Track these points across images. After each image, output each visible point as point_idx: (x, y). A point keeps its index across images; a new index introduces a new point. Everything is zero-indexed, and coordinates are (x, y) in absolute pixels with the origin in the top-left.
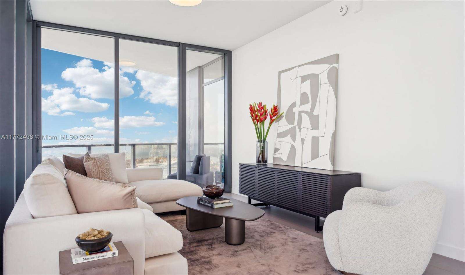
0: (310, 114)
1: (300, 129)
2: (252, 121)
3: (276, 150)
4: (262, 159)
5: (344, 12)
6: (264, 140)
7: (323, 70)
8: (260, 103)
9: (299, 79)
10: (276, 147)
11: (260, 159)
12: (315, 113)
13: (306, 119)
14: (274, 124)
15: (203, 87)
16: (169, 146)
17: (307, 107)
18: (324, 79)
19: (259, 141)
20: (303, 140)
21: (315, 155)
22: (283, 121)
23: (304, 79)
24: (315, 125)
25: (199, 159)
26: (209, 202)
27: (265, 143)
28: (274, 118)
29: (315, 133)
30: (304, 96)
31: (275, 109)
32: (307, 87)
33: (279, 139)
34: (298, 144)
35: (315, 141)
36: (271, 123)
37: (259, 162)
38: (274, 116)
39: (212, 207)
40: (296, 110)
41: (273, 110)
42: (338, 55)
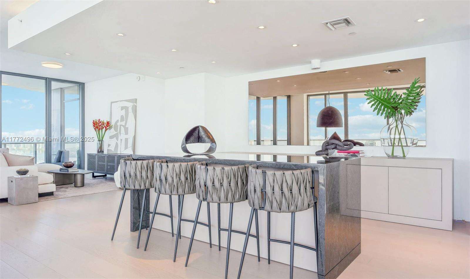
0: (124, 126)
1: (120, 134)
2: (94, 130)
3: (109, 145)
4: (101, 151)
5: (138, 79)
6: (102, 140)
7: (130, 105)
8: (99, 120)
9: (120, 108)
10: (109, 144)
11: (100, 151)
12: (127, 126)
13: (122, 128)
14: (108, 131)
15: (64, 103)
16: (35, 145)
17: (123, 123)
18: (130, 110)
19: (99, 140)
20: (121, 140)
21: (126, 148)
22: (113, 130)
23: (122, 108)
24: (126, 133)
25: (61, 153)
26: (66, 169)
27: (103, 142)
28: (108, 128)
29: (126, 137)
30: (122, 117)
31: (108, 123)
32: (123, 112)
33: (110, 139)
34: (119, 142)
35: (127, 140)
36: (106, 131)
37: (98, 152)
38: (107, 127)
39: (68, 171)
40: (119, 124)
41: (107, 124)
42: (136, 99)
